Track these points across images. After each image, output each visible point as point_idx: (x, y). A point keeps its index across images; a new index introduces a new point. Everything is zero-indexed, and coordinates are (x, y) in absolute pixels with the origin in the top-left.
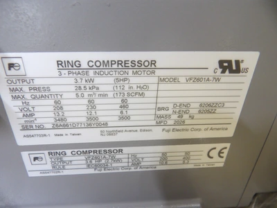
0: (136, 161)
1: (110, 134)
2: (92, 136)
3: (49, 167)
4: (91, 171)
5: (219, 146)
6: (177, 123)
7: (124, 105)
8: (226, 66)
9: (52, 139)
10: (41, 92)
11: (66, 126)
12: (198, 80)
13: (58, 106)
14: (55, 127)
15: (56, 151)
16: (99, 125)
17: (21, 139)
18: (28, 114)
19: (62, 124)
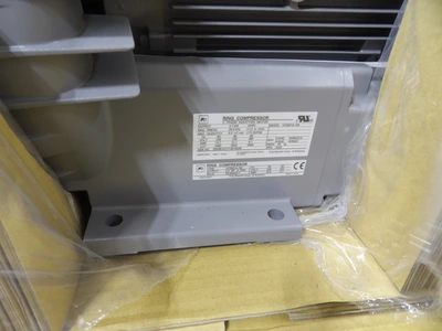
0: (253, 171)
1: (242, 154)
2: (232, 155)
3: (205, 174)
4: (227, 177)
5: (300, 162)
6: (277, 148)
7: (251, 138)
8: (302, 119)
9: (211, 157)
10: (212, 131)
11: (220, 149)
12: (289, 125)
13: (219, 139)
14: (215, 149)
15: (211, 163)
16: (237, 149)
17: (195, 157)
18: (203, 142)
19: (218, 148)
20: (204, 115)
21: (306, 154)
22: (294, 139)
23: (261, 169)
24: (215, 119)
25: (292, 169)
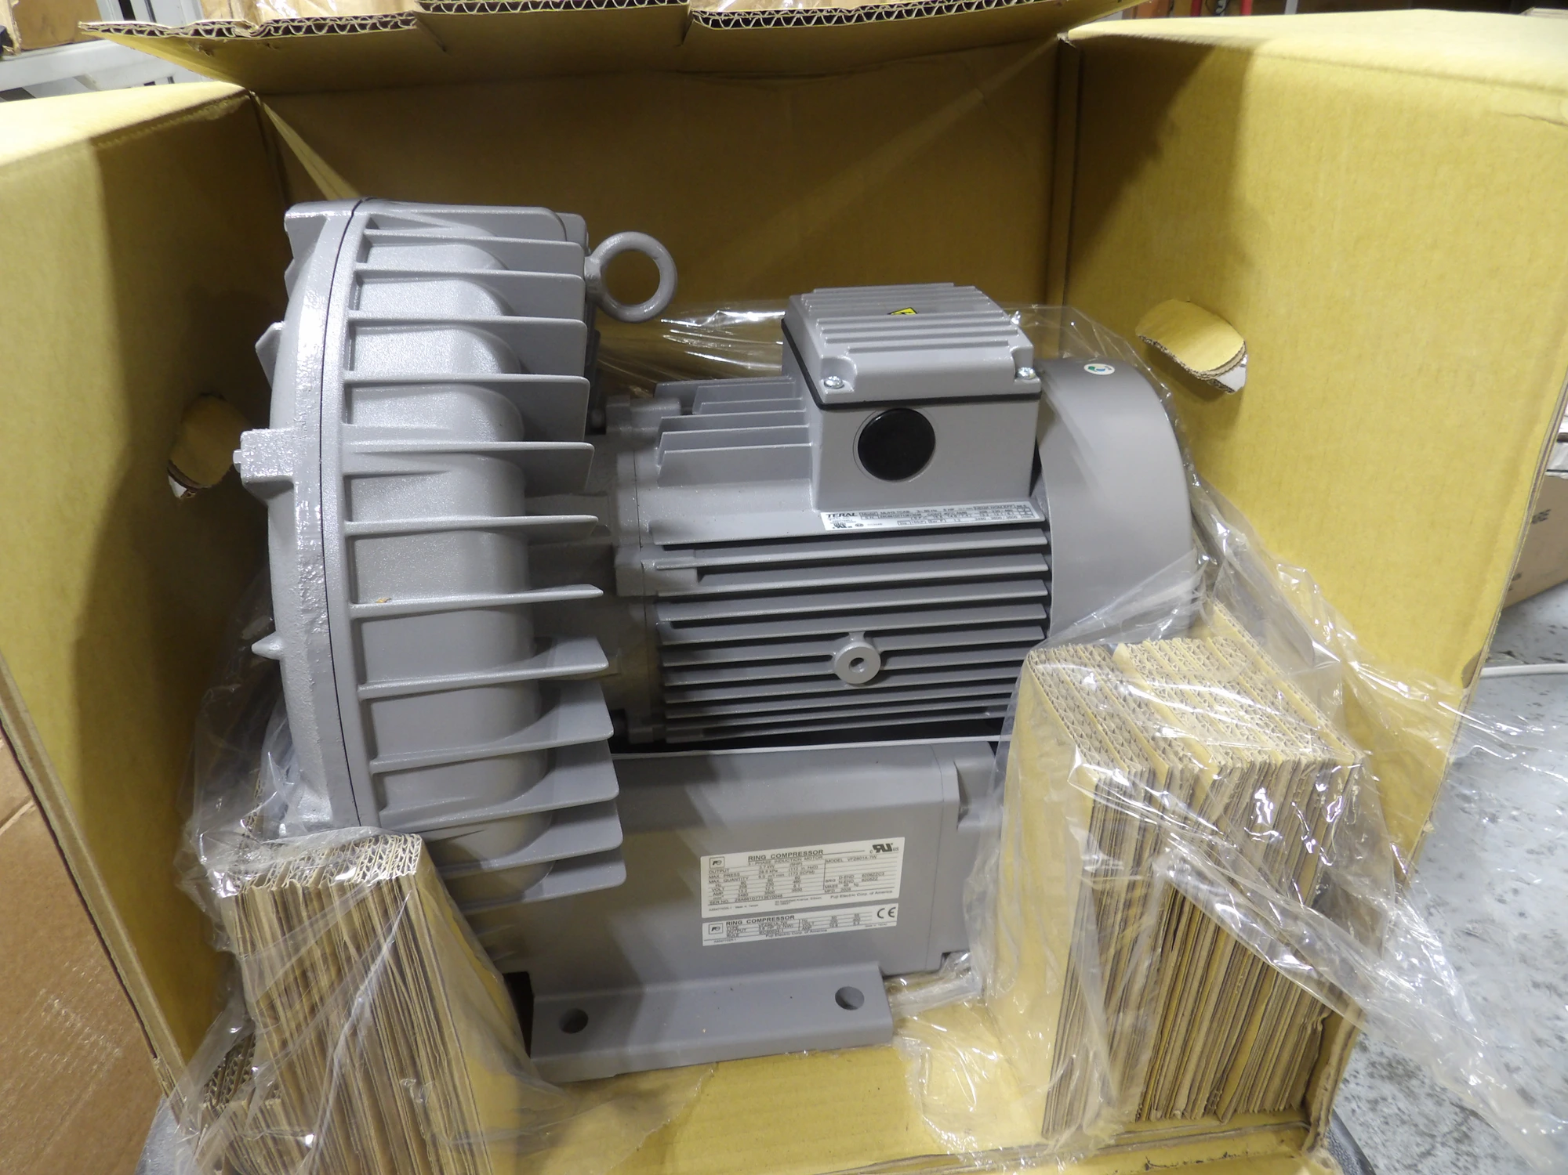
0: (807, 926)
1: (784, 903)
2: (769, 906)
3: (724, 935)
4: (763, 937)
5: (888, 907)
6: (843, 890)
7: (797, 881)
8: (878, 848)
9: (733, 911)
10: (732, 877)
11: (746, 900)
12: (858, 859)
13: (744, 885)
14: (738, 900)
15: (733, 921)
16: (775, 897)
17: (706, 912)
18: (718, 892)
19: (743, 897)
20: (717, 857)
21: (896, 894)
22: (871, 877)
23: (821, 922)
24: (736, 861)
25: (873, 919)
